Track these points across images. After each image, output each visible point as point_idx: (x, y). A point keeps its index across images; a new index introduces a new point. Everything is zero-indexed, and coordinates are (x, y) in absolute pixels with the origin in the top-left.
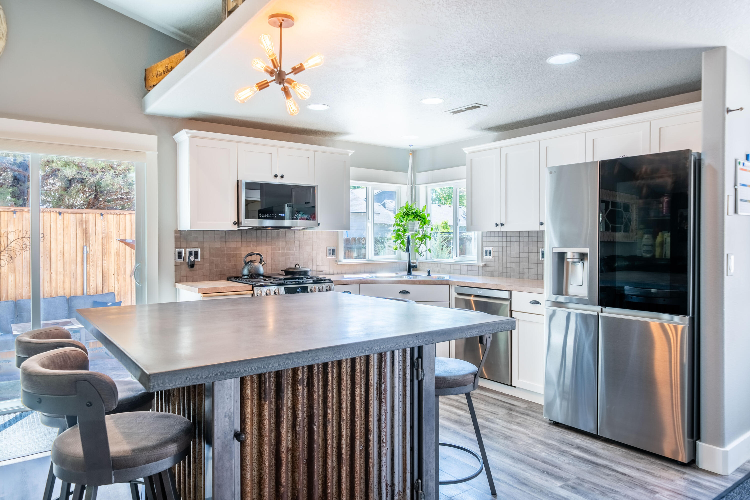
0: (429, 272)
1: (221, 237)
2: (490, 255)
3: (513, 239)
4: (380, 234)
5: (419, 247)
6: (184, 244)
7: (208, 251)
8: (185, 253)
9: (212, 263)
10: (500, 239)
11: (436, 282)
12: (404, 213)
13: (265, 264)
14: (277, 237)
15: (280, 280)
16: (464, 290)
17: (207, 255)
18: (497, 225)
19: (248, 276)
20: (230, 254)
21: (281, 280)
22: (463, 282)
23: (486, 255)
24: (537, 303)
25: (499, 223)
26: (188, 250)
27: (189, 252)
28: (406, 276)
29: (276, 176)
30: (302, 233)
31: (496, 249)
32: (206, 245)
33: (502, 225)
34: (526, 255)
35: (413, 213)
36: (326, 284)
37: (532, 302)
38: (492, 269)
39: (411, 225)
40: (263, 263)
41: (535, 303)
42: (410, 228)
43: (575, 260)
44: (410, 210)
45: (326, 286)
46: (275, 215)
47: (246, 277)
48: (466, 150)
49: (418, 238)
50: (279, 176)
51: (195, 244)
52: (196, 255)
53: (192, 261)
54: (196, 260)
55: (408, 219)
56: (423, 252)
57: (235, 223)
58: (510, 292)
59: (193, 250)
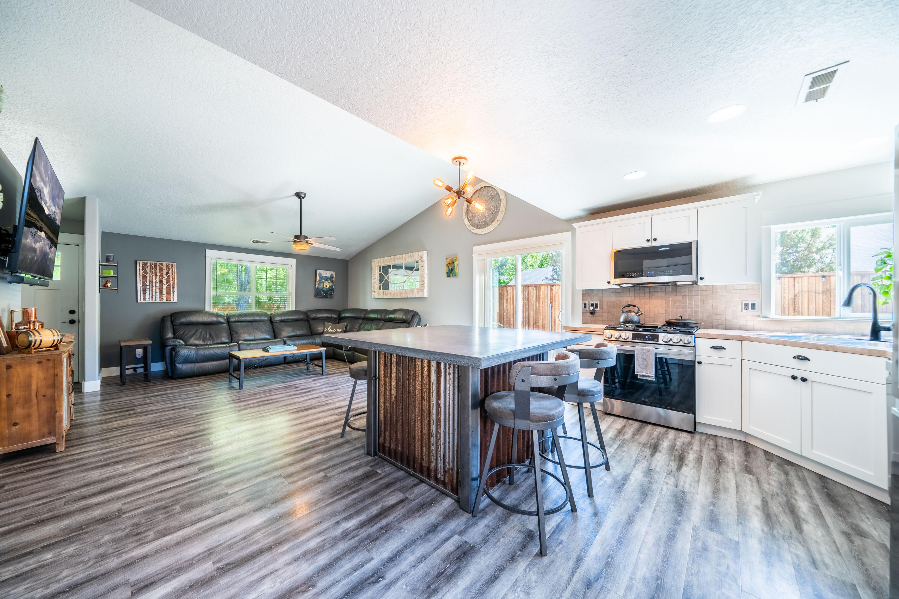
6: (588, 299)
7: (606, 304)
8: (589, 305)
9: (609, 312)
17: (603, 306)
26: (591, 302)
27: (592, 304)
29: (648, 240)
32: (605, 299)
40: (640, 313)
50: (652, 240)
51: (597, 298)
52: (596, 306)
54: (596, 310)
57: (608, 283)
59: (595, 302)
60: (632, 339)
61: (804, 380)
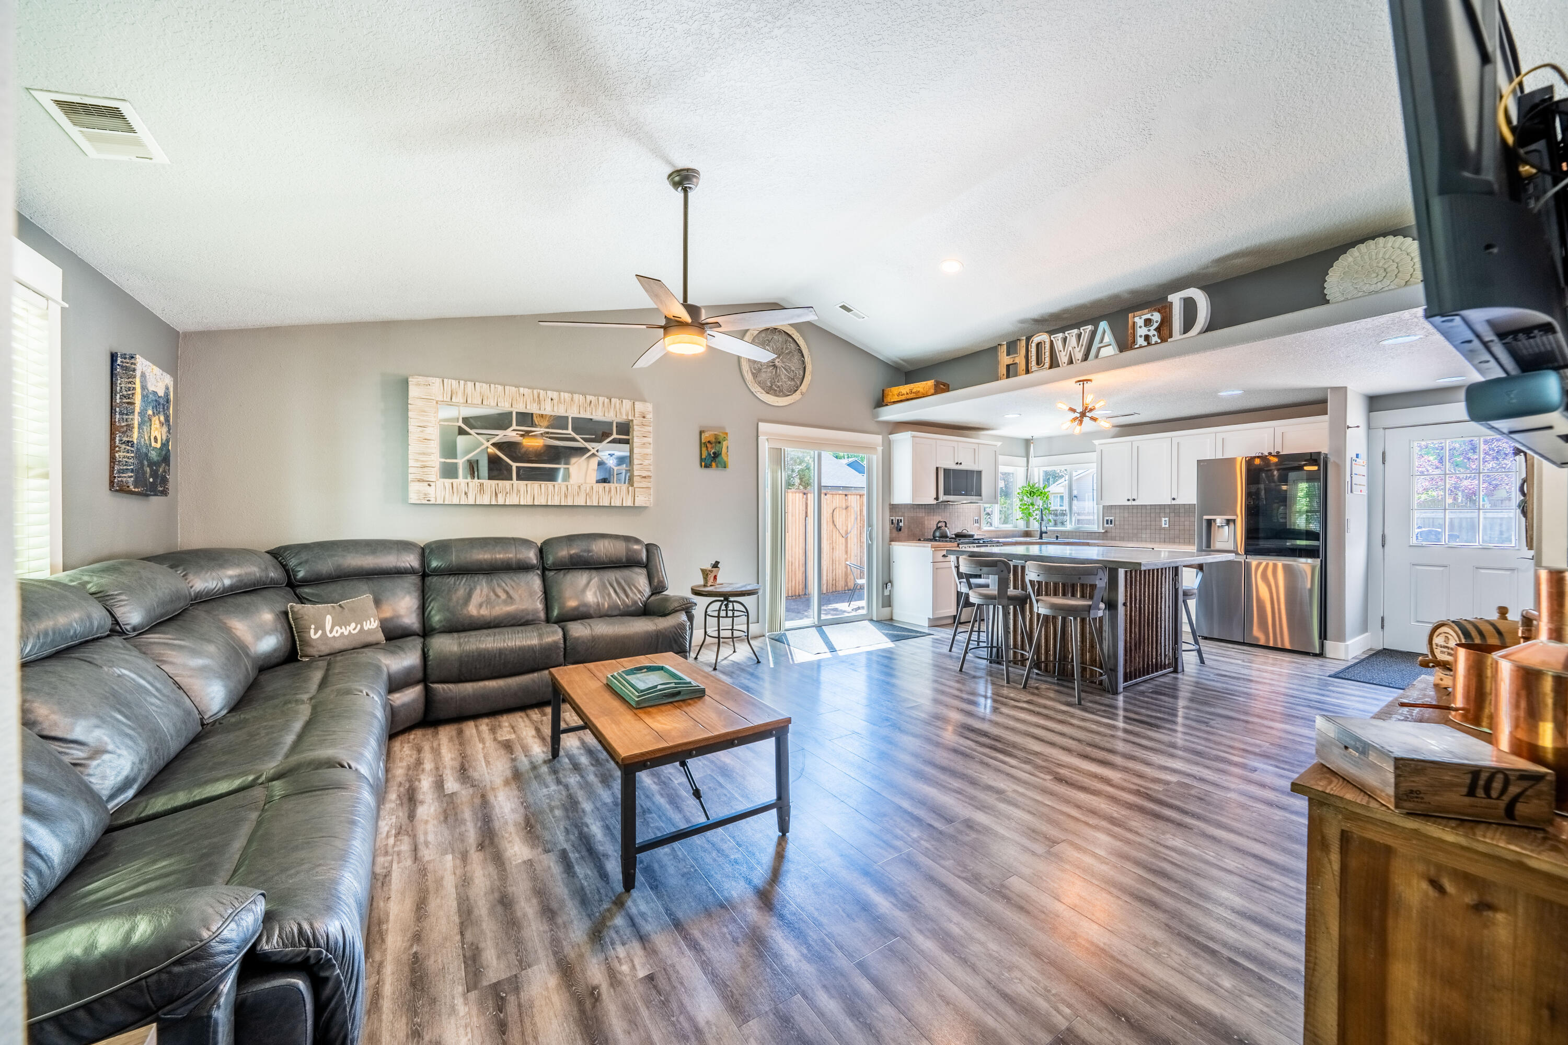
1: (916, 509)
2: (1111, 524)
6: (895, 514)
8: (895, 521)
9: (909, 528)
10: (1123, 511)
18: (1128, 500)
23: (1107, 523)
25: (1131, 499)
31: (1117, 519)
32: (907, 515)
33: (1134, 500)
34: (1148, 523)
38: (1113, 534)
43: (1223, 524)
50: (959, 463)
52: (901, 522)
59: (899, 518)
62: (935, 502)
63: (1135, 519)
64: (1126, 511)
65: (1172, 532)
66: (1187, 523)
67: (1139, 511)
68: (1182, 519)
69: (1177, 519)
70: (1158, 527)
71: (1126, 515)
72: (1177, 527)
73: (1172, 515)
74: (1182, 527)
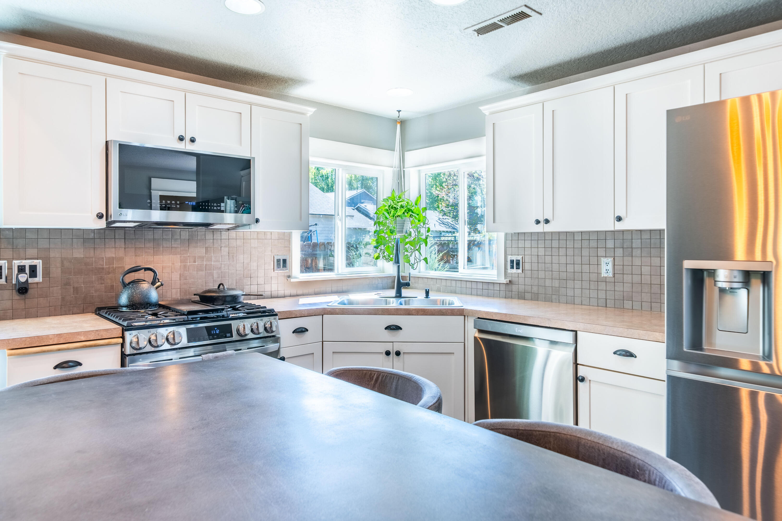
0: (427, 293)
1: (85, 240)
2: (518, 268)
3: (555, 244)
4: (354, 236)
5: (411, 256)
6: (8, 253)
7: (59, 265)
8: (10, 268)
9: (67, 284)
10: (534, 244)
11: (444, 311)
12: (389, 206)
13: (162, 285)
14: (190, 241)
15: (181, 315)
16: (491, 326)
17: (56, 271)
18: (538, 222)
19: (127, 306)
20: (103, 269)
21: (184, 315)
22: (487, 313)
23: (512, 267)
24: (629, 354)
25: (541, 219)
26: (16, 263)
27: (19, 266)
28: (394, 299)
29: (181, 139)
30: (233, 234)
31: (527, 259)
32: (55, 254)
33: (547, 221)
34: (578, 268)
35: (402, 207)
36: (266, 319)
37: (618, 353)
38: (522, 288)
39: (399, 223)
40: (158, 284)
41: (624, 356)
42: (399, 228)
43: (735, 285)
44: (398, 202)
45: (264, 321)
46: (178, 202)
47: (124, 309)
48: (486, 109)
49: (410, 243)
50: (188, 138)
51: (32, 252)
52: (33, 271)
53: (22, 283)
54: (31, 280)
55: (396, 215)
56: (416, 261)
57: (100, 216)
58: (574, 333)
59: (27, 263)
60: (189, 341)
61: (398, 353)
62: (102, 224)
63: (555, 259)
64: (541, 244)
65: (619, 287)
66: (646, 270)
67: (563, 243)
68: (637, 261)
69: (628, 260)
70: (594, 277)
71: (542, 252)
72: (628, 278)
73: (619, 252)
74: (637, 279)
